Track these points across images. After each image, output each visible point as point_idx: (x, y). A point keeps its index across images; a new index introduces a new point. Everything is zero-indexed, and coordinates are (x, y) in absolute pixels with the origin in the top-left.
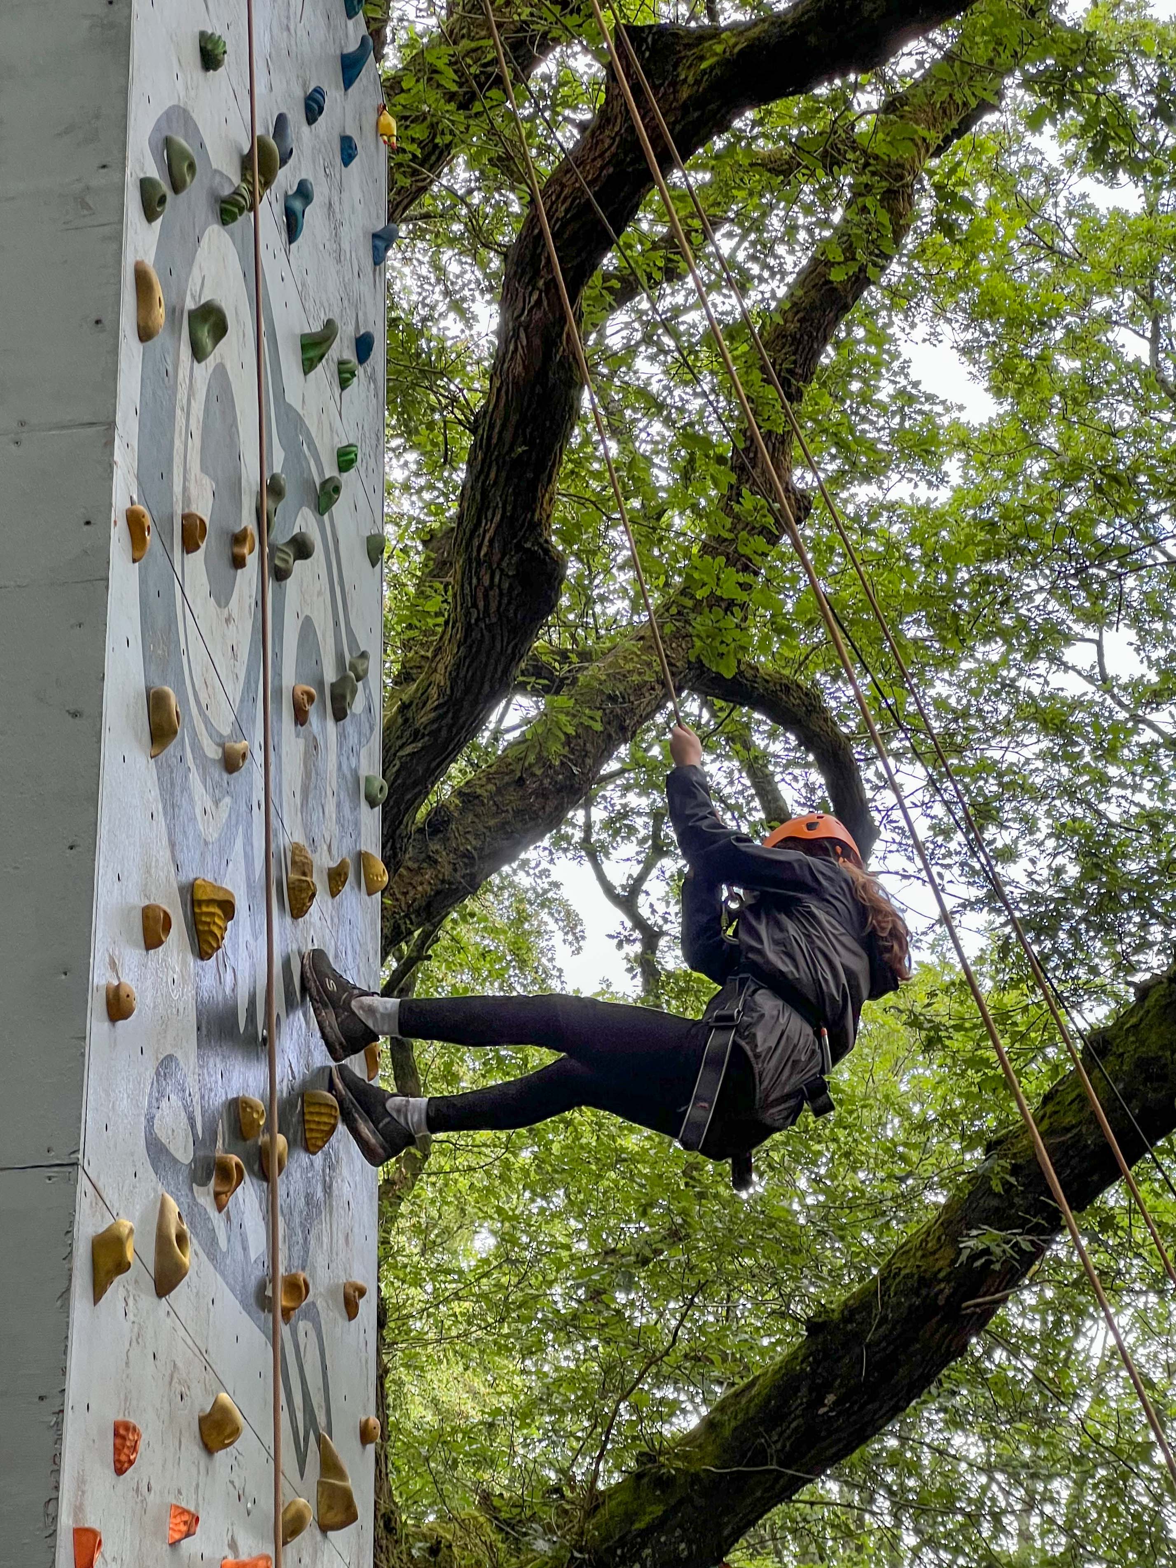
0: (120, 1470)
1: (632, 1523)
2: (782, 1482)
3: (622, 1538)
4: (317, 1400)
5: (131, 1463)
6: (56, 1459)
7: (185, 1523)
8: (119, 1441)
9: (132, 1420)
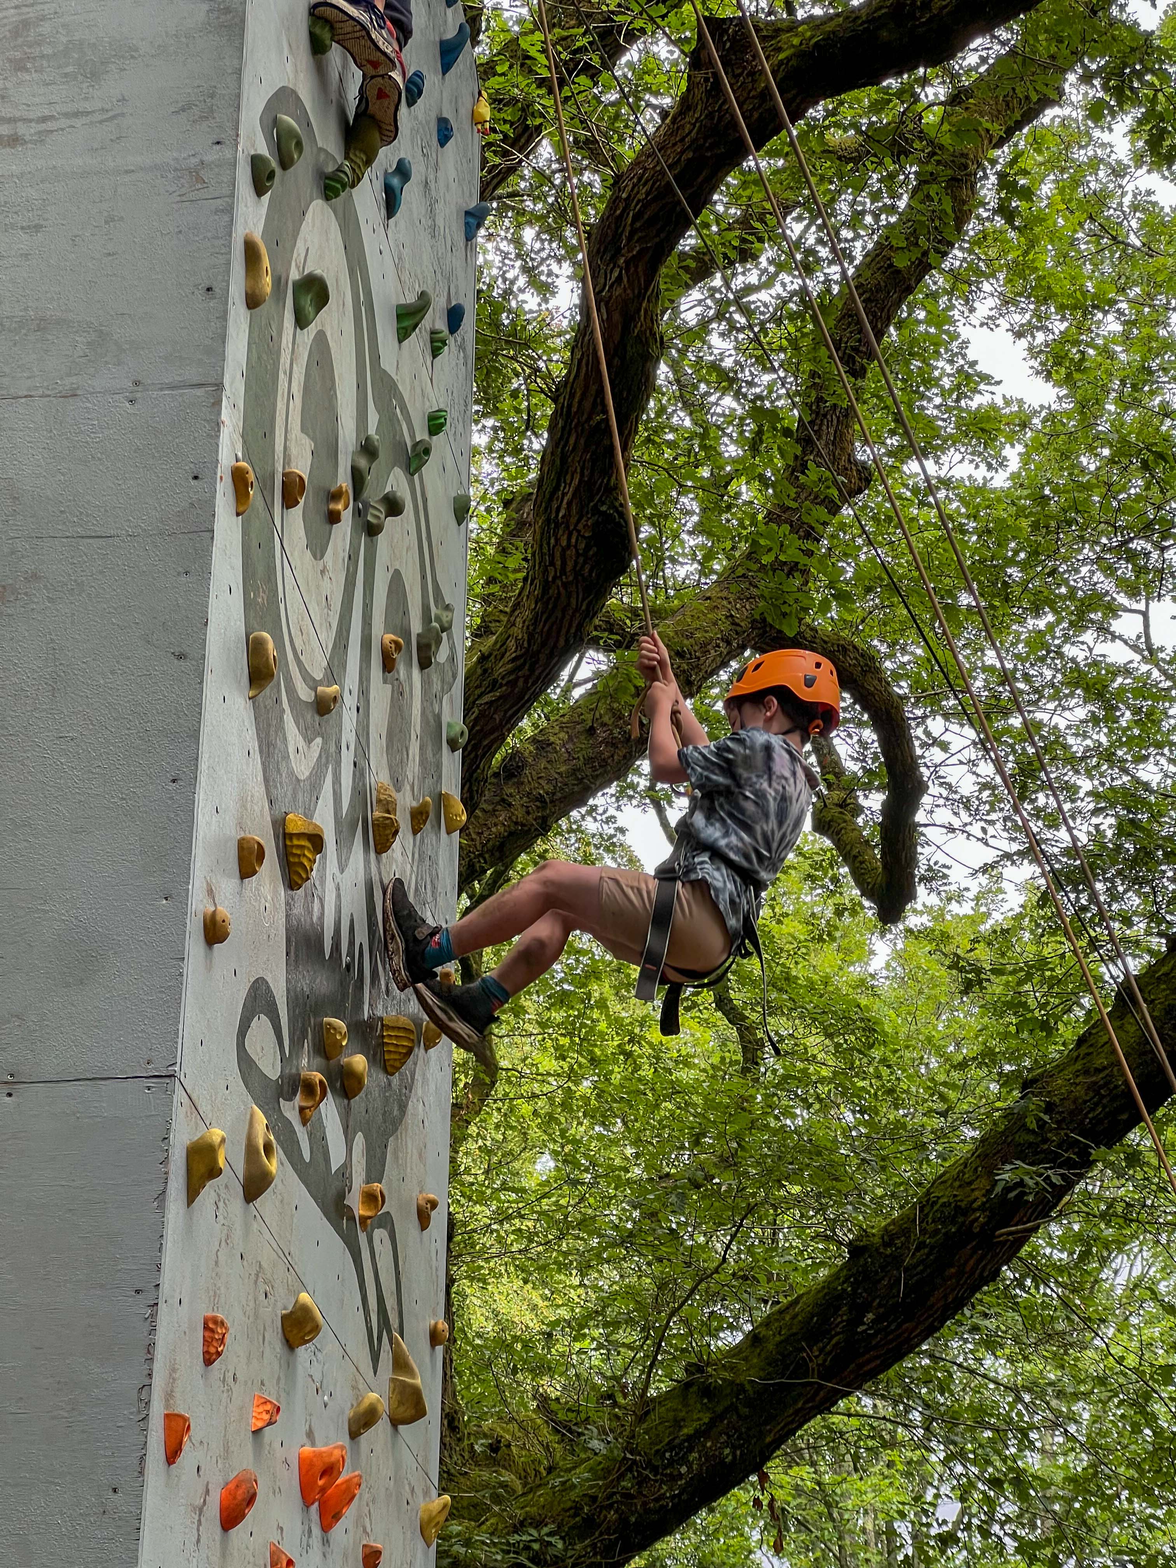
0: (209, 1360)
1: (681, 1427)
2: (822, 1394)
3: (669, 1443)
4: (390, 1303)
5: (219, 1354)
6: (150, 1348)
7: (267, 1412)
8: (207, 1334)
9: (220, 1316)
